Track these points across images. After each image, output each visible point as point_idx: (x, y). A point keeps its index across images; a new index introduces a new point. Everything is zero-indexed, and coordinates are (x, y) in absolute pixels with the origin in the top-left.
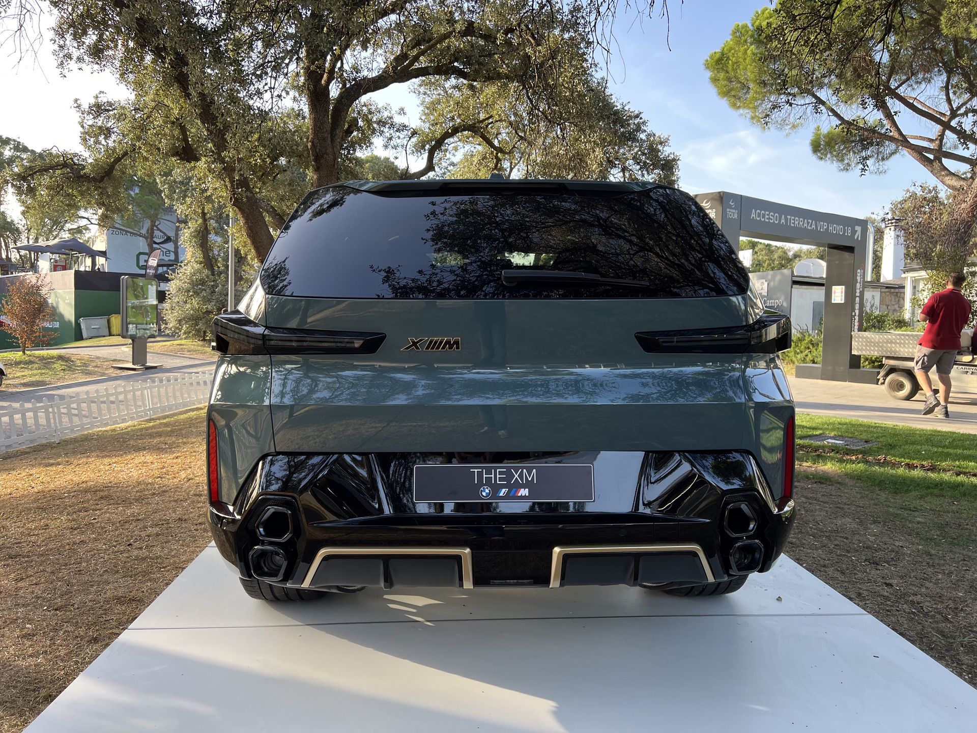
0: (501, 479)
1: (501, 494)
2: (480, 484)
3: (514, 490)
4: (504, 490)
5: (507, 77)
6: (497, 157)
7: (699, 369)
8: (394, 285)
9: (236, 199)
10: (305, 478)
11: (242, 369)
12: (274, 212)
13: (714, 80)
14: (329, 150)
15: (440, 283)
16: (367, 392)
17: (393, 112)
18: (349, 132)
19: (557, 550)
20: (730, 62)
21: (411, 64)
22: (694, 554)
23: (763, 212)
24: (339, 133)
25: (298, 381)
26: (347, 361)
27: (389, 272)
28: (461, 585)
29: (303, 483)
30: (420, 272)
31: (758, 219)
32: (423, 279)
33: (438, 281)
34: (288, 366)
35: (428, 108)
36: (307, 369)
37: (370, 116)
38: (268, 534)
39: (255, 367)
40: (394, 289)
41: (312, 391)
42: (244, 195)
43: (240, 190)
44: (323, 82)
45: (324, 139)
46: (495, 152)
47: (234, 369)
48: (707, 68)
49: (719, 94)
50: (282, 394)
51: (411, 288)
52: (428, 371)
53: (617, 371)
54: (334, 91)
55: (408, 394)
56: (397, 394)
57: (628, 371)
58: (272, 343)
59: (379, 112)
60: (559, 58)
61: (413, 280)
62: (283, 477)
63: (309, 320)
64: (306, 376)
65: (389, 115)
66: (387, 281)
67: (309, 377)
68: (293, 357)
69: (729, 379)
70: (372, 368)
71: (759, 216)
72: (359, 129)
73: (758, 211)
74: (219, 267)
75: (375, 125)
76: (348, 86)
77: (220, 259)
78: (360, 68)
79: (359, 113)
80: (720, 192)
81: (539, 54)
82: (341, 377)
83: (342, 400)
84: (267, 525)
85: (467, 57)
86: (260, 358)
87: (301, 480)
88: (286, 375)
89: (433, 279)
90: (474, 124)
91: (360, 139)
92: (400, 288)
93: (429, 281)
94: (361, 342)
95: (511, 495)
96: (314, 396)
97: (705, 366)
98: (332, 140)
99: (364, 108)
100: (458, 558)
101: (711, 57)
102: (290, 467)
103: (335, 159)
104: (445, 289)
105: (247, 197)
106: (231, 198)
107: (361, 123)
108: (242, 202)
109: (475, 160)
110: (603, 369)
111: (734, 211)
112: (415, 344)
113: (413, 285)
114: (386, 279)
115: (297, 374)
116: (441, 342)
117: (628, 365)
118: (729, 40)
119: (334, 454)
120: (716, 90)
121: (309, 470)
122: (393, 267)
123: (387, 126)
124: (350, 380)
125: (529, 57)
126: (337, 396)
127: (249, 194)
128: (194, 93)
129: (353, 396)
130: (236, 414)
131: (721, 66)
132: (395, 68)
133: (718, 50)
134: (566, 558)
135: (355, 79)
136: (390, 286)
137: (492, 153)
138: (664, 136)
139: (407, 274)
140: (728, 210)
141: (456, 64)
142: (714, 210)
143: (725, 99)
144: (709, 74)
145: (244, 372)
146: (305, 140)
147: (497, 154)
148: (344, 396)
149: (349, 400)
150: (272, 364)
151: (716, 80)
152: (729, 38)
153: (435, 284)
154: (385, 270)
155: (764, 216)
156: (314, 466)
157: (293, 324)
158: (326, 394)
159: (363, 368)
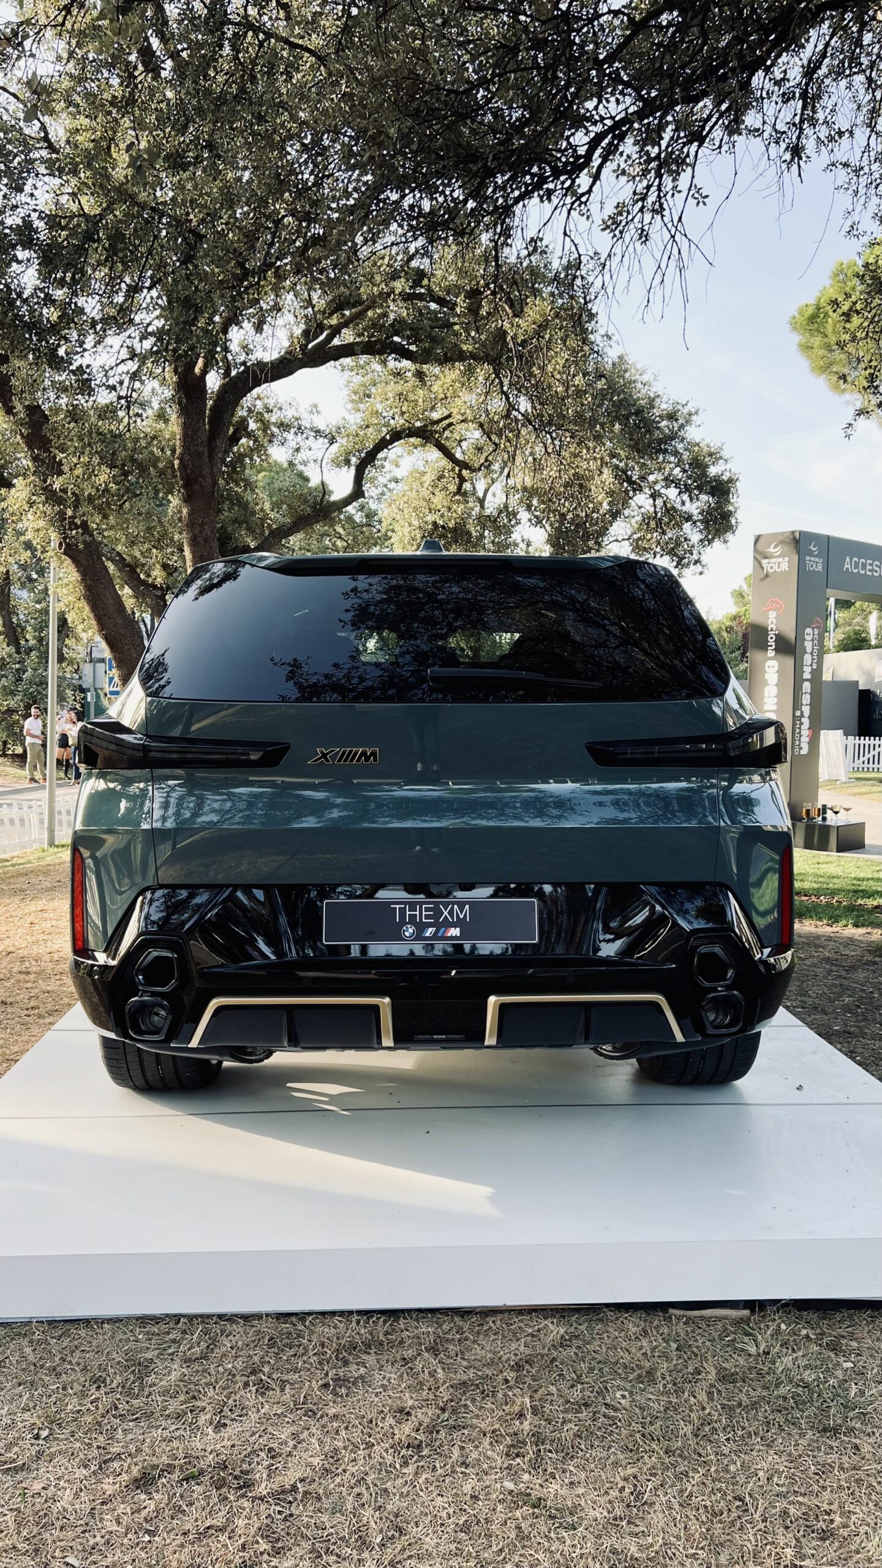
0: (427, 917)
1: (427, 934)
2: (403, 922)
3: (443, 929)
4: (430, 930)
5: (473, 356)
6: (460, 476)
7: (684, 785)
8: (301, 683)
9: (68, 546)
10: (189, 919)
11: (111, 785)
12: (120, 561)
13: (807, 348)
14: (206, 471)
15: (362, 679)
16: (265, 814)
17: (301, 410)
18: (235, 439)
19: (492, 1000)
20: (830, 320)
21: (330, 338)
22: (656, 1006)
23: (863, 560)
24: (221, 444)
25: (181, 799)
26: (241, 777)
27: (296, 665)
28: (380, 1041)
29: (187, 927)
30: (336, 665)
31: (855, 571)
32: (340, 674)
33: (359, 677)
34: (171, 783)
35: (355, 393)
36: (191, 785)
37: (266, 415)
38: (148, 983)
39: (128, 782)
40: (301, 688)
41: (195, 815)
42: (81, 539)
43: (74, 532)
44: (197, 370)
45: (199, 455)
46: (457, 468)
47: (101, 785)
48: (794, 329)
49: (813, 370)
50: (164, 819)
51: (324, 686)
52: (342, 786)
53: (587, 787)
54: (213, 381)
55: (319, 817)
56: (305, 816)
57: (599, 788)
58: (153, 754)
59: (281, 409)
60: (547, 337)
61: (326, 676)
62: (160, 919)
63: (194, 728)
64: (190, 793)
65: (296, 415)
66: (292, 678)
67: (193, 795)
68: (180, 772)
69: (708, 796)
70: (272, 784)
71: (856, 567)
72: (249, 435)
73: (855, 559)
74: (27, 641)
75: (275, 430)
76: (234, 373)
77: (29, 628)
78: (251, 347)
79: (250, 411)
80: (793, 532)
81: (518, 328)
82: (234, 794)
83: (233, 824)
84: (147, 971)
85: (411, 329)
86: (137, 772)
87: (184, 923)
88: (168, 792)
89: (353, 674)
90: (426, 426)
91: (252, 450)
92: (309, 686)
93: (348, 677)
94: (260, 754)
95: (440, 934)
96: (199, 820)
97: (690, 782)
98: (211, 456)
99: (258, 402)
100: (375, 1009)
101: (801, 313)
102: (167, 907)
103: (215, 483)
104: (368, 688)
105: (84, 542)
106: (61, 544)
107: (252, 425)
108: (77, 549)
109: (428, 479)
110: (570, 786)
111: (817, 560)
112: (324, 755)
113: (326, 682)
114: (291, 675)
115: (180, 791)
116: (356, 753)
117: (602, 781)
118: (827, 285)
119: (228, 886)
120: (807, 363)
121: (193, 911)
122: (301, 658)
123: (293, 431)
124: (245, 798)
125: (505, 333)
126: (227, 819)
127: (88, 538)
128: (19, 407)
129: (248, 819)
130: (104, 841)
131: (816, 325)
132: (304, 348)
133: (812, 301)
134: (503, 1008)
135: (244, 363)
136: (295, 684)
137: (453, 470)
138: (714, 445)
139: (317, 668)
140: (808, 558)
141: (396, 339)
142: (787, 559)
143: (823, 377)
144: (796, 338)
145: (114, 789)
146: (169, 453)
147: (460, 471)
148: (237, 819)
149: (243, 824)
150: (154, 780)
151: (807, 347)
152: (828, 282)
153: (355, 681)
154: (289, 664)
155: (864, 566)
156: (199, 906)
157: (176, 732)
158: (214, 818)
159: (261, 784)
